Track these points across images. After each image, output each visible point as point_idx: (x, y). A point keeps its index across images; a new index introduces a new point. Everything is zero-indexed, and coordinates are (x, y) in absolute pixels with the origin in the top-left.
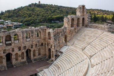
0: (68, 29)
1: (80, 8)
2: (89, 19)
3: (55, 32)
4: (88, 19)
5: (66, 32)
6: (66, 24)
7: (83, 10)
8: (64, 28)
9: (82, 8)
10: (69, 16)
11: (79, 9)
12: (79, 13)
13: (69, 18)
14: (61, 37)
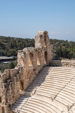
0: (25, 69)
1: (41, 36)
2: (54, 53)
3: (6, 75)
4: (52, 53)
5: (22, 74)
6: (22, 61)
7: (45, 40)
8: (19, 68)
9: (43, 36)
10: (25, 49)
11: (39, 38)
12: (40, 44)
13: (26, 52)
14: (16, 83)
